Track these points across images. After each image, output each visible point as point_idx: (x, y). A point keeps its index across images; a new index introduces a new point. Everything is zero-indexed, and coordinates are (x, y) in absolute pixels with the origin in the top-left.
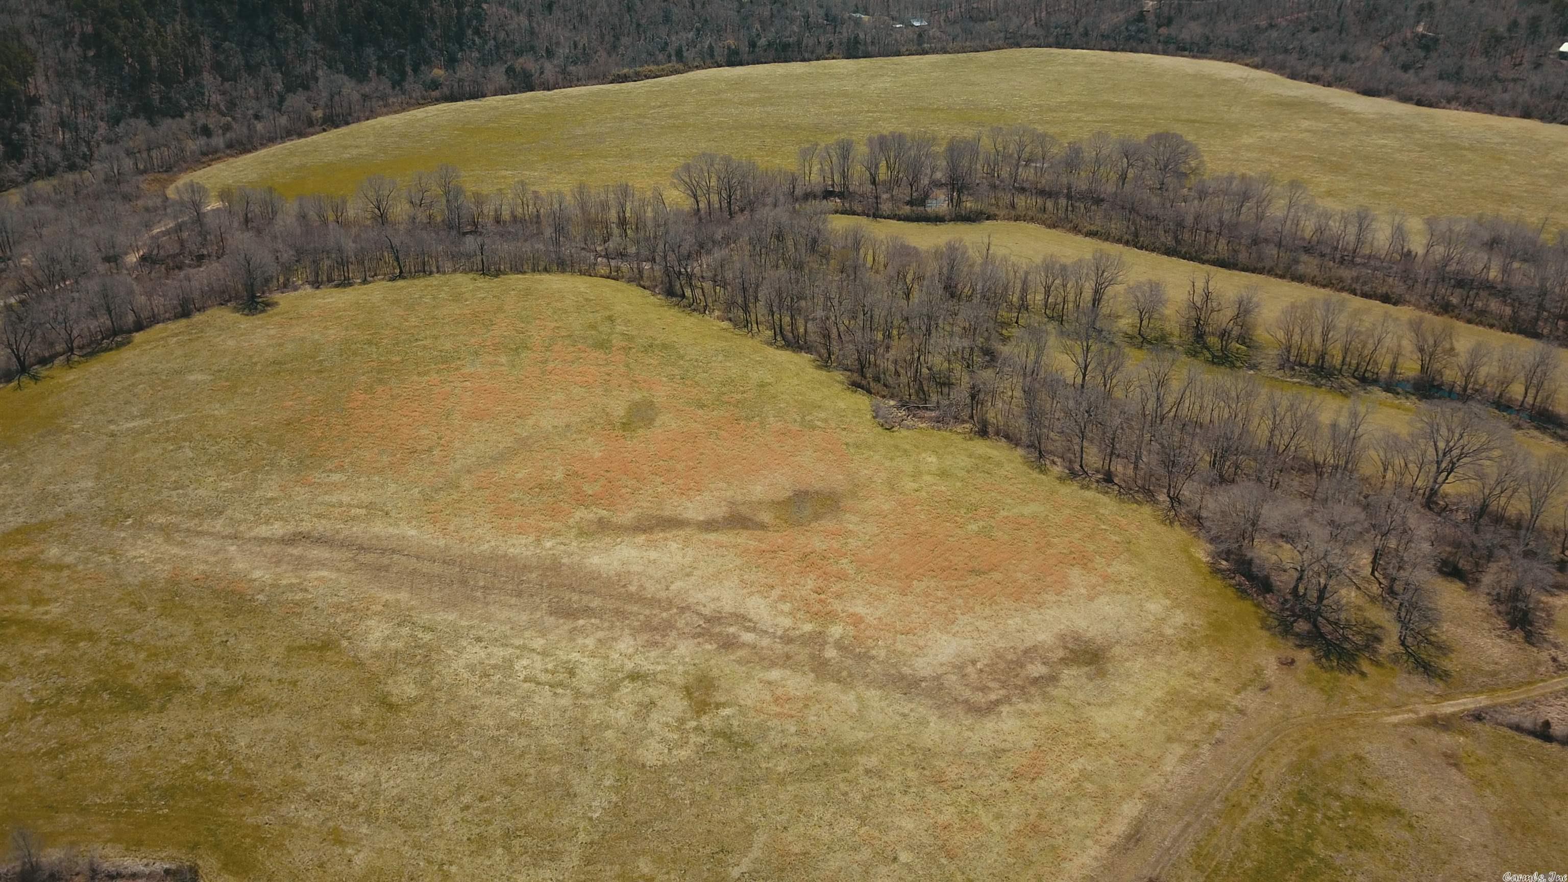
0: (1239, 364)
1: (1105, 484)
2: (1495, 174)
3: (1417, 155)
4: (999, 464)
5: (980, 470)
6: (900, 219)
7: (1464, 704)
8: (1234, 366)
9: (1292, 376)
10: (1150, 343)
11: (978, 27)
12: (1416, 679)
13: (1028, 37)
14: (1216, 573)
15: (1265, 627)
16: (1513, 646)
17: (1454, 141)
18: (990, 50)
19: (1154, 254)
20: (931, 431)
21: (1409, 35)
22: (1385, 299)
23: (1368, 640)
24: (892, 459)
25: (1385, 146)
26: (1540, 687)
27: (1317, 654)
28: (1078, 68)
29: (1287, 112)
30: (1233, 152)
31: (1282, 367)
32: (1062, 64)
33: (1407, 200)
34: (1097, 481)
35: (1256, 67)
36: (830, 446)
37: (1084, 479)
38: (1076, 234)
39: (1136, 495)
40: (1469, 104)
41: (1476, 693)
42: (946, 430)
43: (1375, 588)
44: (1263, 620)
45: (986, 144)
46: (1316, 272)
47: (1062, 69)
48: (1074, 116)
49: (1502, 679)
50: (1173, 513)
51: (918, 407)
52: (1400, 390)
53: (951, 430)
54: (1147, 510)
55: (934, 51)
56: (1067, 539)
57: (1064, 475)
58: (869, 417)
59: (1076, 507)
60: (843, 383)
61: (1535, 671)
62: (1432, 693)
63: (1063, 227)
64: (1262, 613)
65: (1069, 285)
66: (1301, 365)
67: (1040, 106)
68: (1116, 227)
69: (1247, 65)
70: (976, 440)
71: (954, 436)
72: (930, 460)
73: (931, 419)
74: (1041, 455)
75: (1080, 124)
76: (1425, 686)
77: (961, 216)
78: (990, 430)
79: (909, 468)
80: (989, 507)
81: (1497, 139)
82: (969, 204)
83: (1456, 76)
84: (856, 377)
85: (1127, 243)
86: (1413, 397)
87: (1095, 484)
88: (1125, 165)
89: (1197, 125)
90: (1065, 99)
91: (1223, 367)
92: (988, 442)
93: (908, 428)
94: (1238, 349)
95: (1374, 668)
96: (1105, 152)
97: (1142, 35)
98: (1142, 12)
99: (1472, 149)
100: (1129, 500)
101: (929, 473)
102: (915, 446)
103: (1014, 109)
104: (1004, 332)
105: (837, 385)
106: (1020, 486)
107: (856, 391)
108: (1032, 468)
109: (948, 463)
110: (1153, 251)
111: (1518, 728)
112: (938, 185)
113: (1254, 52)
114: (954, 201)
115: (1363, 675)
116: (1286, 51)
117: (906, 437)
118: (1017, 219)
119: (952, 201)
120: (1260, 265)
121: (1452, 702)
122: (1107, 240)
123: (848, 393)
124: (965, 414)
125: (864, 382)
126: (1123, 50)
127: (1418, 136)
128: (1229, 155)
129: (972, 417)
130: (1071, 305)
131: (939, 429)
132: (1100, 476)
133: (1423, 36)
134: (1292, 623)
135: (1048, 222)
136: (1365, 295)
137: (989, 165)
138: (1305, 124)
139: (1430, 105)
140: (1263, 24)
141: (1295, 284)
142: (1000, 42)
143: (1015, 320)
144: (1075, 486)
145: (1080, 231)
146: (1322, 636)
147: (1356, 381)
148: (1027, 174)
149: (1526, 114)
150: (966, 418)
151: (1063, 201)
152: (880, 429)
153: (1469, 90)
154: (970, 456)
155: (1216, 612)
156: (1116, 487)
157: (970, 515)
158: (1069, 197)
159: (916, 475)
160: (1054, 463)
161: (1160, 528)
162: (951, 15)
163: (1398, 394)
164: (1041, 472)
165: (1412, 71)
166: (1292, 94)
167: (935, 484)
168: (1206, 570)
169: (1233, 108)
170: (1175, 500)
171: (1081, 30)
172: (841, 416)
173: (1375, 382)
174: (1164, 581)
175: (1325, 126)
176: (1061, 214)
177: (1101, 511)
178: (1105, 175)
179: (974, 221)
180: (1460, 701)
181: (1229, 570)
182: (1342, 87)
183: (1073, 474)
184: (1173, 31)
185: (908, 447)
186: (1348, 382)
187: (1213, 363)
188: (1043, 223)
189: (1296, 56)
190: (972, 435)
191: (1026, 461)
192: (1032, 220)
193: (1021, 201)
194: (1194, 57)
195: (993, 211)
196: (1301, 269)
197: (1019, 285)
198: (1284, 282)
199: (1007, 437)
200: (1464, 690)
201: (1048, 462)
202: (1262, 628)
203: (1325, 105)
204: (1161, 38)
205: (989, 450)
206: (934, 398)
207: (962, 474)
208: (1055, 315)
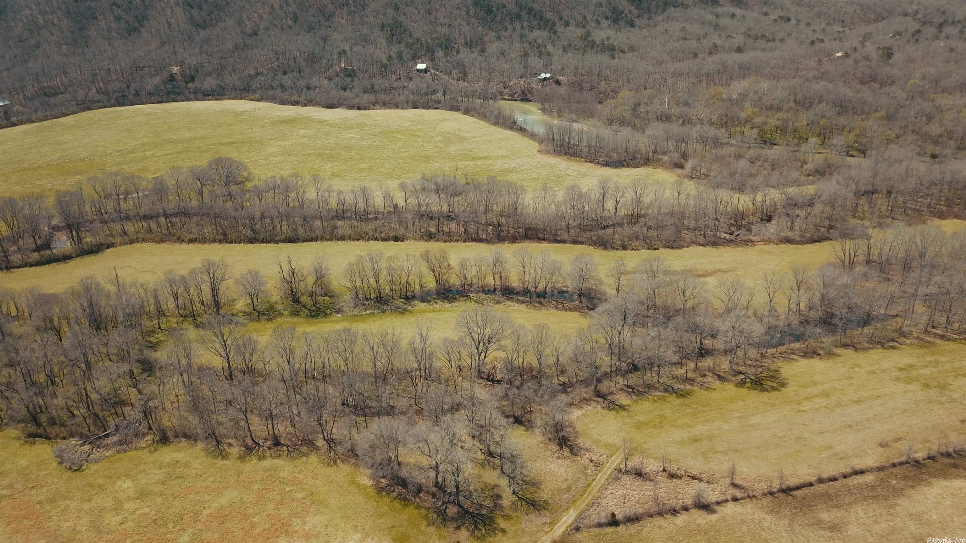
0: (329, 312)
1: (276, 448)
2: (416, 145)
3: (371, 141)
4: (187, 465)
5: (173, 477)
6: (31, 265)
7: (565, 522)
8: (326, 314)
9: (366, 310)
10: (263, 314)
11: (52, 100)
12: (532, 516)
13: (95, 101)
14: (381, 492)
15: (431, 523)
16: (568, 462)
17: (387, 129)
18: (68, 115)
19: (242, 245)
20: (118, 456)
21: (338, 69)
22: (396, 239)
23: (494, 500)
24: (89, 500)
25: (352, 138)
26: (595, 485)
27: (471, 529)
28: (140, 119)
29: (288, 126)
30: (265, 159)
31: (356, 305)
32: (126, 117)
33: (379, 170)
34: (269, 448)
35: (258, 100)
36: (22, 512)
37: (258, 450)
38: (181, 244)
39: (301, 449)
40: (385, 105)
41: (567, 509)
42: (131, 450)
43: (480, 455)
44: (426, 517)
45: (87, 190)
46: (350, 232)
47: (128, 121)
48: (148, 154)
49: (574, 490)
50: (333, 453)
51: (100, 438)
52: (429, 299)
53: (136, 448)
54: (314, 458)
55: (21, 123)
56: (265, 514)
57: (243, 453)
58: (55, 465)
59: (262, 480)
60: (19, 438)
61: (586, 475)
62: (545, 523)
63: (169, 241)
64: (423, 512)
65: (192, 290)
66: (367, 299)
67: (121, 150)
68: (208, 230)
69: (252, 100)
70: (161, 449)
71: (140, 453)
72: (125, 486)
73: (114, 444)
74: (218, 443)
75: (155, 159)
76: (540, 520)
77: (85, 251)
78: (170, 434)
79: (108, 503)
80: (192, 512)
81: (408, 124)
82: (89, 239)
83: (371, 90)
84: (32, 428)
85: (220, 241)
86: (439, 301)
87: (269, 452)
88: (200, 186)
89: (236, 145)
90: (138, 143)
91: (319, 317)
92: (172, 447)
93: (96, 461)
94: (324, 300)
95: (506, 522)
96: (182, 178)
97: (177, 90)
98: (172, 75)
99: (397, 131)
100: (298, 455)
101: (129, 499)
102: (107, 477)
103: (101, 157)
104: (152, 339)
105: (13, 442)
106: (212, 479)
107: (34, 442)
108: (215, 457)
109: (143, 482)
110: (240, 242)
111: (600, 525)
112: (57, 229)
113: (253, 91)
114: (75, 239)
115: (503, 531)
116: (272, 87)
117: (97, 471)
118: (132, 242)
119: (73, 240)
120: (314, 235)
121: (559, 524)
122: (205, 242)
123: (27, 447)
124: (143, 428)
125: (40, 431)
126: (167, 101)
127: (367, 129)
128: (264, 162)
129: (150, 428)
130: (197, 304)
131: (125, 451)
132: (269, 443)
133: (346, 69)
134: (445, 511)
135: (157, 239)
136: (384, 240)
137: (95, 207)
138: (302, 132)
139: (366, 109)
140: (253, 73)
141: (340, 243)
142: (75, 108)
143: (157, 326)
144: (254, 461)
145: (183, 241)
146: (467, 512)
147: (403, 300)
148: (127, 206)
149: (415, 107)
150: (146, 431)
151: (162, 220)
152: (69, 473)
153: (383, 97)
154: (160, 468)
155: (394, 527)
156: (284, 448)
157: (178, 527)
158: (166, 216)
159: (117, 508)
160: (230, 445)
161: (329, 471)
162: (28, 94)
163: (430, 301)
164: (223, 458)
165: (348, 91)
166: (286, 114)
167: (138, 509)
168: (372, 492)
169: (254, 130)
170: (330, 442)
171: (134, 92)
172: (26, 475)
173: (414, 297)
174: (349, 518)
175: (314, 131)
176: (164, 231)
177: (282, 474)
178: (188, 196)
179: (97, 252)
180: (562, 521)
181: (388, 485)
182: (313, 105)
183: (249, 449)
184: (197, 84)
185: (101, 481)
186: (399, 302)
187: (312, 316)
188: (153, 241)
189: (280, 91)
190: (155, 445)
191: (209, 453)
192: (144, 240)
193: (130, 227)
194: (216, 99)
195: (110, 240)
196: (340, 232)
197: (152, 301)
198: (333, 243)
199: (187, 436)
200: (560, 510)
201: (226, 446)
202: (429, 525)
203: (308, 118)
204: (191, 91)
205: (174, 455)
206: (112, 423)
207: (159, 488)
208: (187, 312)
